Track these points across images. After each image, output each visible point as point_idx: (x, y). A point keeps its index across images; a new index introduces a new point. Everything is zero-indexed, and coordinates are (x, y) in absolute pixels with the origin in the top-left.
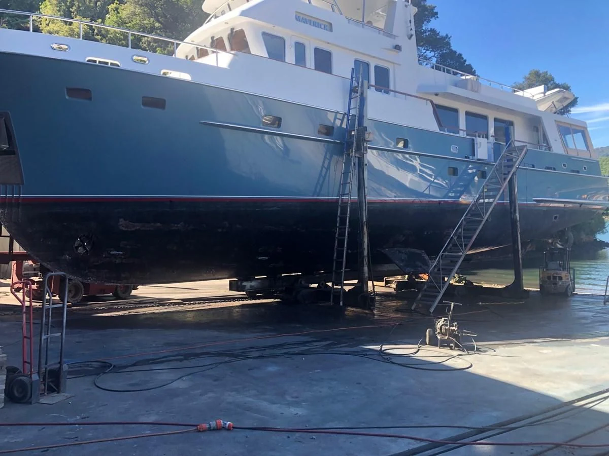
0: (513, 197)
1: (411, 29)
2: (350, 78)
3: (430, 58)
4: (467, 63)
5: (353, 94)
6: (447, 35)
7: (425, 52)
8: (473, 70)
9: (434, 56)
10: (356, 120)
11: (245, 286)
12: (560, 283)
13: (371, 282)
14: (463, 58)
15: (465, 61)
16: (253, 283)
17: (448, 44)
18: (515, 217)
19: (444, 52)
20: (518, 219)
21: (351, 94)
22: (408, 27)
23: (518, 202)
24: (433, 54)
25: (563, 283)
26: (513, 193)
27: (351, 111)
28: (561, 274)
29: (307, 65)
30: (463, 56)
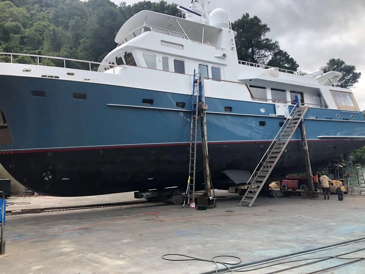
0: (303, 137)
1: (233, 44)
2: (193, 75)
3: (268, 56)
4: (290, 57)
5: (195, 84)
6: (276, 42)
7: (265, 53)
8: (295, 61)
9: (270, 54)
10: (197, 98)
11: (143, 195)
12: (332, 187)
13: (212, 190)
14: (287, 54)
15: (289, 56)
16: (148, 194)
17: (277, 46)
18: (305, 149)
19: (276, 51)
20: (308, 150)
21: (194, 84)
22: (231, 43)
23: (306, 140)
24: (269, 53)
25: (334, 187)
26: (303, 134)
27: (195, 93)
28: (332, 182)
29: (170, 70)
30: (287, 53)
